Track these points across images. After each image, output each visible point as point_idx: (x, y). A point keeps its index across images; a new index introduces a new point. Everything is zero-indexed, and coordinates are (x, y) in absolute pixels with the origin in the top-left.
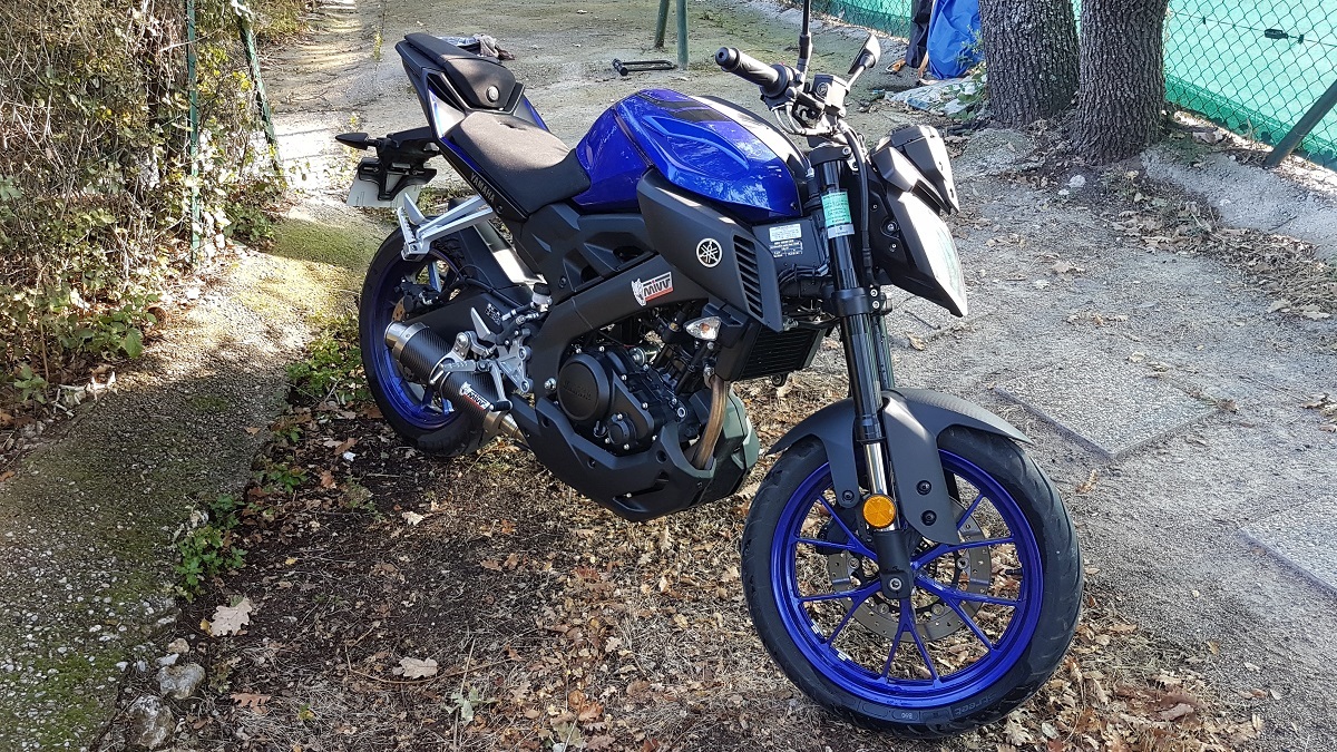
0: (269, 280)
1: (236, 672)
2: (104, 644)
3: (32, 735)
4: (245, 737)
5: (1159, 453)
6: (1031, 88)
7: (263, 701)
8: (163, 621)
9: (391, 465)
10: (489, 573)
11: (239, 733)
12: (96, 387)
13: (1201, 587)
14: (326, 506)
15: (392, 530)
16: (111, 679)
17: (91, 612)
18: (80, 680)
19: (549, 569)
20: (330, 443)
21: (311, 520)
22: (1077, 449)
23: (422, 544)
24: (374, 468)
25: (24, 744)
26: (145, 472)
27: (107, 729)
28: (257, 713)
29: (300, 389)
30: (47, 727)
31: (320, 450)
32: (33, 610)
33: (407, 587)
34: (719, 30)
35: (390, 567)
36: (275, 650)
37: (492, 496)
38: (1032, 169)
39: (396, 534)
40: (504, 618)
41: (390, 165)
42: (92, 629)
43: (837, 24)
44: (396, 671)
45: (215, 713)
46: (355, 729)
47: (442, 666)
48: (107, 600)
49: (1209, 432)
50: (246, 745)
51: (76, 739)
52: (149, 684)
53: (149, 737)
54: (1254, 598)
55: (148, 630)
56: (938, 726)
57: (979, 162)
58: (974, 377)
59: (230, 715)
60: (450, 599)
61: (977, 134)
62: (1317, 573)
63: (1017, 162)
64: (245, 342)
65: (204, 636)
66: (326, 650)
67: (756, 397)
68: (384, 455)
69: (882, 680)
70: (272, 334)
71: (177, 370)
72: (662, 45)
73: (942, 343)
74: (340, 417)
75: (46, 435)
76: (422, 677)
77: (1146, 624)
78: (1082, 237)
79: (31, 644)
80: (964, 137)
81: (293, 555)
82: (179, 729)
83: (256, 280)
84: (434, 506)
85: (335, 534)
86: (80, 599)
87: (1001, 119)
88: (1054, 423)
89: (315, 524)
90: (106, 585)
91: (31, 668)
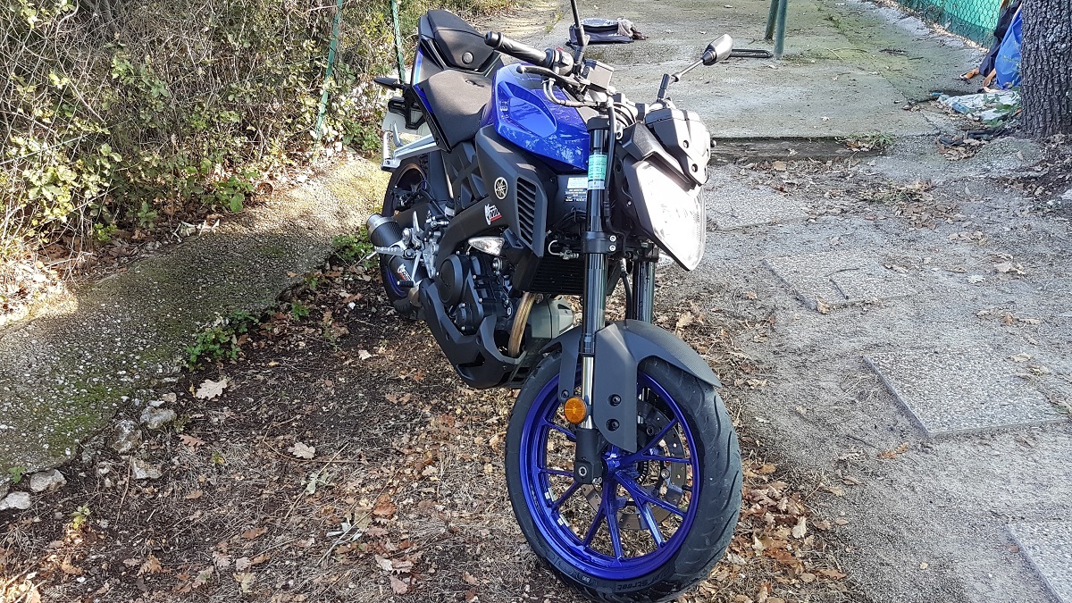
0: (360, 178)
1: (194, 422)
2: (122, 383)
3: (53, 424)
4: (177, 463)
5: (980, 443)
6: (1056, 104)
7: (199, 444)
8: (168, 379)
9: (375, 317)
10: (388, 402)
11: (175, 460)
12: (205, 227)
13: (934, 562)
14: (316, 334)
15: (346, 359)
16: (114, 405)
17: (124, 362)
18: (97, 400)
19: (427, 411)
20: (344, 293)
21: (301, 340)
22: (903, 422)
23: (360, 373)
24: (364, 316)
25: (45, 428)
26: (204, 286)
27: (98, 433)
28: (191, 450)
29: (340, 255)
30: (64, 421)
31: (336, 297)
32: (92, 352)
33: (333, 399)
34: (833, 30)
35: (329, 383)
36: (228, 416)
37: (423, 352)
38: (1032, 177)
39: (347, 362)
40: (377, 435)
41: (413, 104)
42: (120, 373)
43: (943, 32)
44: (290, 450)
45: (168, 443)
46: (243, 477)
47: (318, 454)
48: (137, 358)
49: (1047, 437)
50: (174, 467)
51: (75, 433)
52: (134, 414)
53: (120, 446)
54: (978, 585)
55: (155, 382)
56: (604, 594)
57: (985, 166)
58: (856, 345)
59: (176, 446)
60: (353, 413)
61: (998, 139)
62: (1052, 582)
63: (1022, 169)
64: (319, 216)
65: (189, 396)
66: (258, 425)
67: (661, 323)
68: (374, 310)
69: (581, 548)
70: (341, 215)
71: (262, 226)
72: (771, 38)
73: (848, 312)
74: (360, 278)
75: (158, 251)
76: (302, 458)
77: (857, 576)
78: (1047, 245)
79: (80, 372)
80: (983, 142)
81: (276, 361)
82: (142, 446)
83: (351, 176)
84: (381, 350)
85: (310, 353)
86: (122, 353)
87: (1024, 129)
88: (895, 396)
89: (302, 344)
90: (141, 349)
91: (73, 386)
